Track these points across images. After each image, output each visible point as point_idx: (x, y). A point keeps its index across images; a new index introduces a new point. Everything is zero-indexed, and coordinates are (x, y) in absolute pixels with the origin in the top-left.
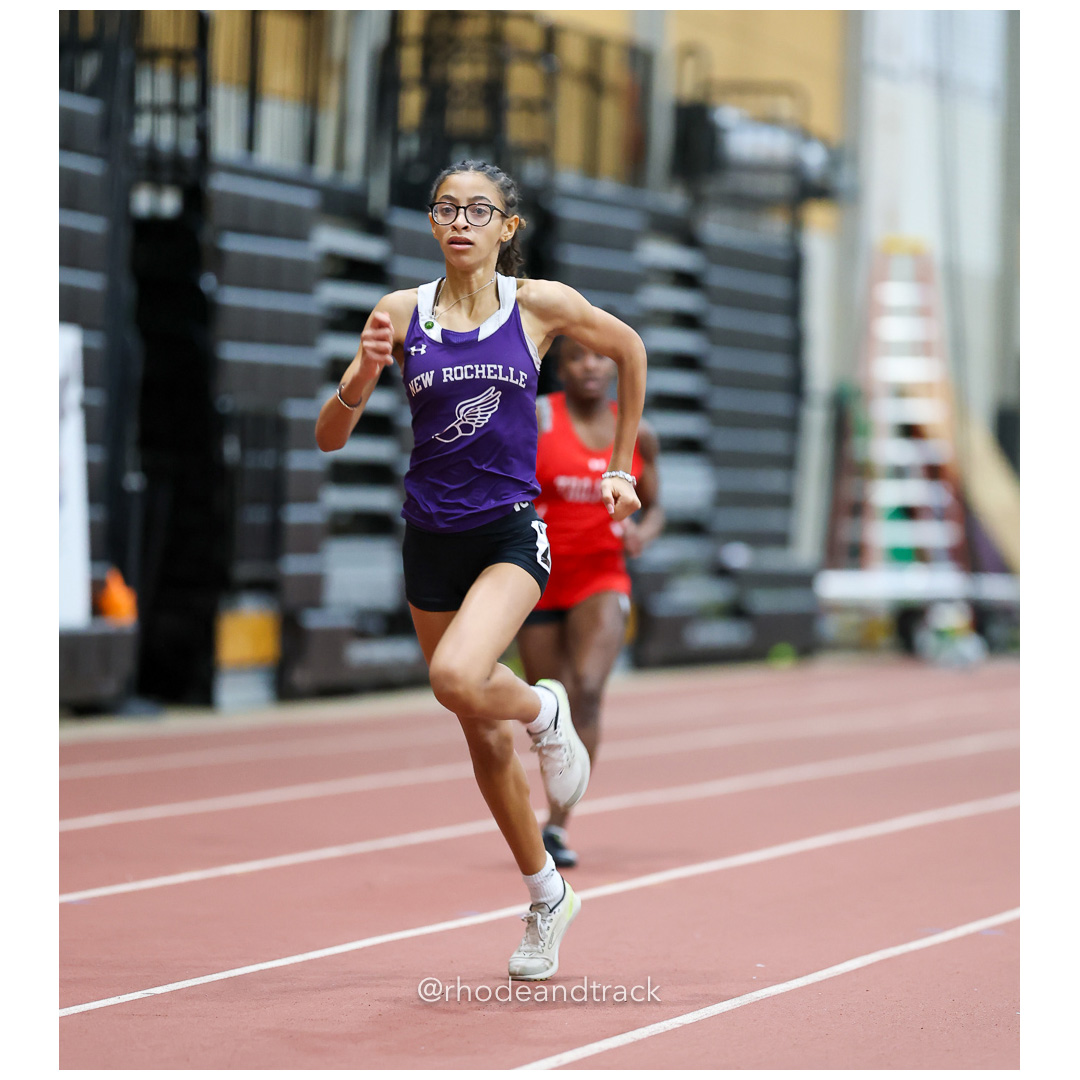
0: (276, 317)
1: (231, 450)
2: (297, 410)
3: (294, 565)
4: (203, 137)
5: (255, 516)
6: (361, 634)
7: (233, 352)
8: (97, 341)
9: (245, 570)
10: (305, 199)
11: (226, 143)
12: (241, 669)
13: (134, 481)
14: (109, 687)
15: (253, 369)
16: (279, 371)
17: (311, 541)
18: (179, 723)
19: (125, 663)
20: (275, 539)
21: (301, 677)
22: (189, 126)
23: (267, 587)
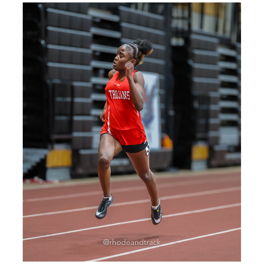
0: (208, 71)
1: (196, 105)
2: (213, 94)
3: (212, 134)
4: (190, 25)
5: (202, 121)
6: (229, 152)
7: (197, 80)
8: (163, 77)
9: (200, 135)
10: (215, 40)
11: (195, 27)
12: (199, 160)
13: (171, 113)
14: (165, 165)
15: (202, 84)
16: (208, 84)
17: (216, 128)
18: (183, 174)
19: (169, 159)
20: (207, 127)
21: (214, 162)
22: (186, 22)
23: (205, 139)
